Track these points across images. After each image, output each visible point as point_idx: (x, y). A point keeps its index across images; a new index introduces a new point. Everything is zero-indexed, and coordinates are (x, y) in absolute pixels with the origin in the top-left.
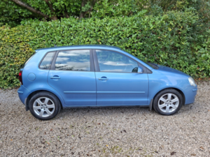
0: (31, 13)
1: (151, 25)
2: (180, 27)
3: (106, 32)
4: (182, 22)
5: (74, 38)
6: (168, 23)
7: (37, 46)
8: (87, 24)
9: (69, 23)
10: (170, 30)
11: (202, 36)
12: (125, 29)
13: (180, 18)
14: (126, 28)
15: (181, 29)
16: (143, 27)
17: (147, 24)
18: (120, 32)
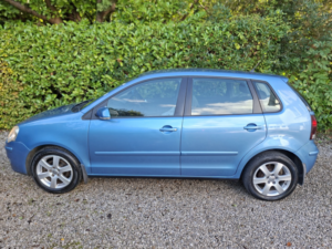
0: (18, 12)
1: (206, 38)
2: (256, 43)
3: (130, 47)
4: (259, 35)
5: (79, 54)
6: (235, 35)
7: (20, 65)
8: (101, 32)
9: (72, 29)
10: (238, 47)
11: (297, 60)
12: (162, 43)
13: (256, 28)
14: (165, 41)
15: (258, 47)
16: (192, 40)
17: (199, 36)
18: (155, 48)
